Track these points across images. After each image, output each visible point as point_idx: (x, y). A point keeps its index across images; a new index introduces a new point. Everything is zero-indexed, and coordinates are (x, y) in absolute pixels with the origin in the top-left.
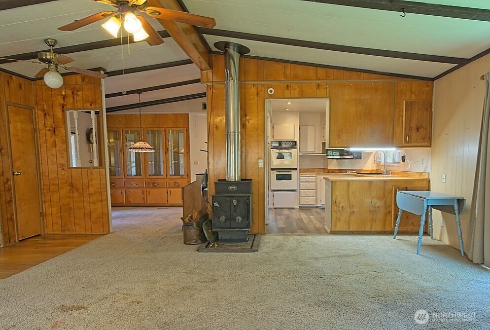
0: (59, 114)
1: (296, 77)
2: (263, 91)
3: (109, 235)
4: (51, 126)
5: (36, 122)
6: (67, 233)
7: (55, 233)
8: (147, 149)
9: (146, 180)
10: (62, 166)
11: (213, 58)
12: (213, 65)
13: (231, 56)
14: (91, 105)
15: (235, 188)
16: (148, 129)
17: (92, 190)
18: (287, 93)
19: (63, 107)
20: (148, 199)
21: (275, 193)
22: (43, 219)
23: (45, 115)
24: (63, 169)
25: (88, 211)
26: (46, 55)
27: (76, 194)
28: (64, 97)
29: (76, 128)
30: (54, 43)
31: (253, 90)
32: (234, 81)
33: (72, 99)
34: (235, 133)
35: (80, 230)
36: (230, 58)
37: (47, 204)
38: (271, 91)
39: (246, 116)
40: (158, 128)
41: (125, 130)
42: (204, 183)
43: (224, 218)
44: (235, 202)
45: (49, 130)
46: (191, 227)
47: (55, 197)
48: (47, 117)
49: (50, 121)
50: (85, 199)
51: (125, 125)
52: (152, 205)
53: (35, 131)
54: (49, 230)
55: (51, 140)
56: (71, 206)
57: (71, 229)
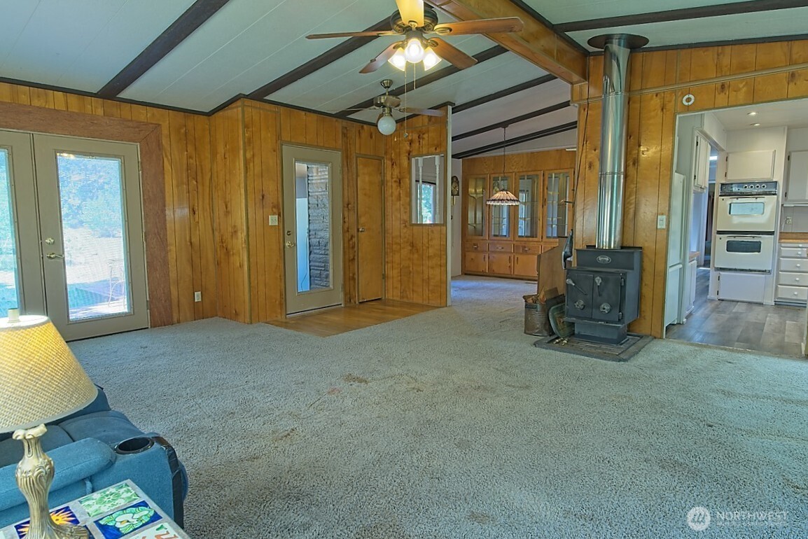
0: (405, 163)
1: (742, 68)
2: (673, 102)
3: (446, 308)
4: (397, 177)
5: (384, 173)
6: (405, 300)
7: (395, 298)
8: (508, 200)
9: (515, 243)
10: (405, 222)
11: (592, 63)
12: (591, 74)
13: (613, 56)
14: (436, 149)
15: (607, 259)
16: (522, 174)
17: (431, 251)
18: (721, 99)
19: (409, 154)
20: (515, 269)
21: (722, 273)
22: (385, 282)
23: (393, 165)
24: (406, 226)
25: (427, 277)
26: (380, 99)
27: (416, 256)
28: (411, 142)
29: (437, 178)
30: (390, 83)
31: (656, 103)
32: (617, 93)
33: (418, 144)
34: (613, 173)
35: (416, 299)
36: (611, 59)
37: (389, 265)
38: (688, 99)
39: (640, 146)
40: (535, 171)
41: (493, 176)
42: (567, 250)
43: (582, 302)
44: (598, 280)
45: (395, 181)
46: (533, 311)
47: (397, 258)
48: (394, 166)
49: (396, 172)
50: (424, 262)
51: (493, 169)
52: (521, 277)
53: (383, 183)
54: (390, 296)
55: (396, 193)
56: (411, 269)
57: (409, 297)
